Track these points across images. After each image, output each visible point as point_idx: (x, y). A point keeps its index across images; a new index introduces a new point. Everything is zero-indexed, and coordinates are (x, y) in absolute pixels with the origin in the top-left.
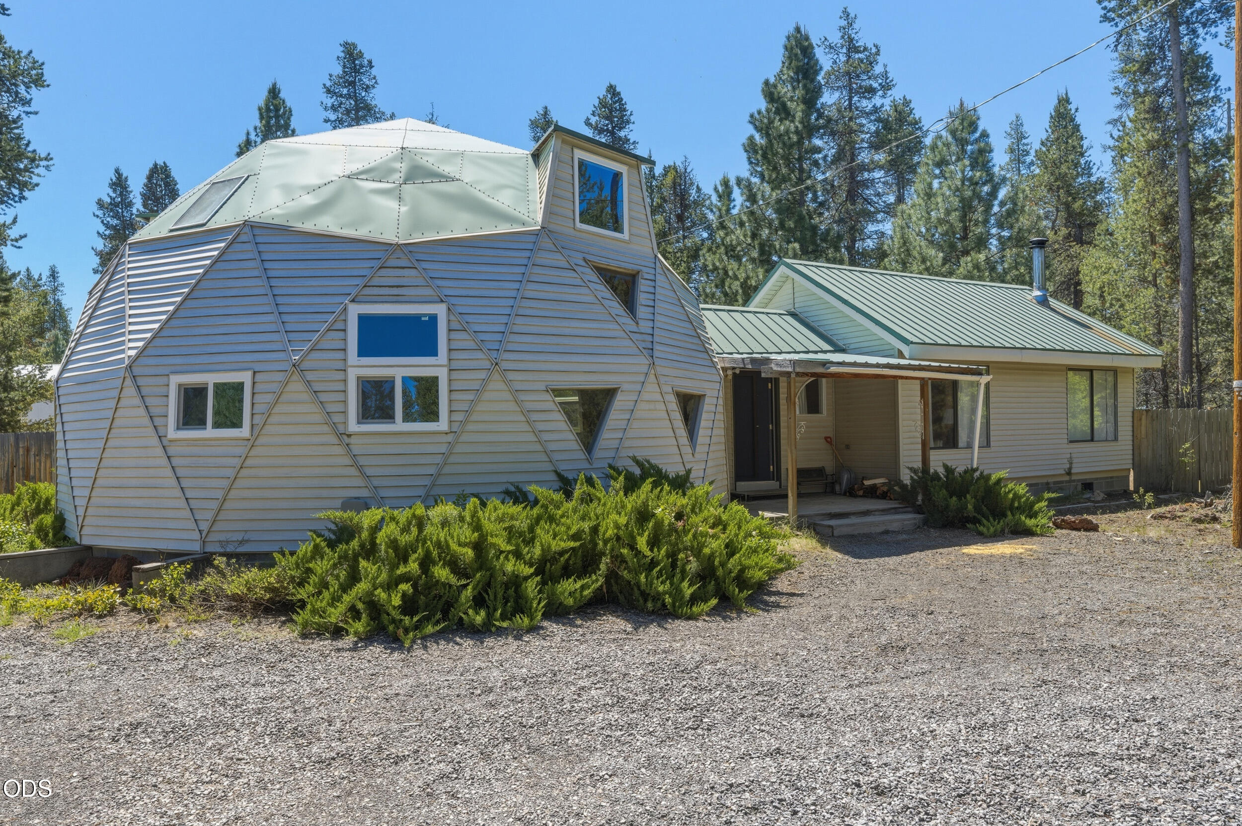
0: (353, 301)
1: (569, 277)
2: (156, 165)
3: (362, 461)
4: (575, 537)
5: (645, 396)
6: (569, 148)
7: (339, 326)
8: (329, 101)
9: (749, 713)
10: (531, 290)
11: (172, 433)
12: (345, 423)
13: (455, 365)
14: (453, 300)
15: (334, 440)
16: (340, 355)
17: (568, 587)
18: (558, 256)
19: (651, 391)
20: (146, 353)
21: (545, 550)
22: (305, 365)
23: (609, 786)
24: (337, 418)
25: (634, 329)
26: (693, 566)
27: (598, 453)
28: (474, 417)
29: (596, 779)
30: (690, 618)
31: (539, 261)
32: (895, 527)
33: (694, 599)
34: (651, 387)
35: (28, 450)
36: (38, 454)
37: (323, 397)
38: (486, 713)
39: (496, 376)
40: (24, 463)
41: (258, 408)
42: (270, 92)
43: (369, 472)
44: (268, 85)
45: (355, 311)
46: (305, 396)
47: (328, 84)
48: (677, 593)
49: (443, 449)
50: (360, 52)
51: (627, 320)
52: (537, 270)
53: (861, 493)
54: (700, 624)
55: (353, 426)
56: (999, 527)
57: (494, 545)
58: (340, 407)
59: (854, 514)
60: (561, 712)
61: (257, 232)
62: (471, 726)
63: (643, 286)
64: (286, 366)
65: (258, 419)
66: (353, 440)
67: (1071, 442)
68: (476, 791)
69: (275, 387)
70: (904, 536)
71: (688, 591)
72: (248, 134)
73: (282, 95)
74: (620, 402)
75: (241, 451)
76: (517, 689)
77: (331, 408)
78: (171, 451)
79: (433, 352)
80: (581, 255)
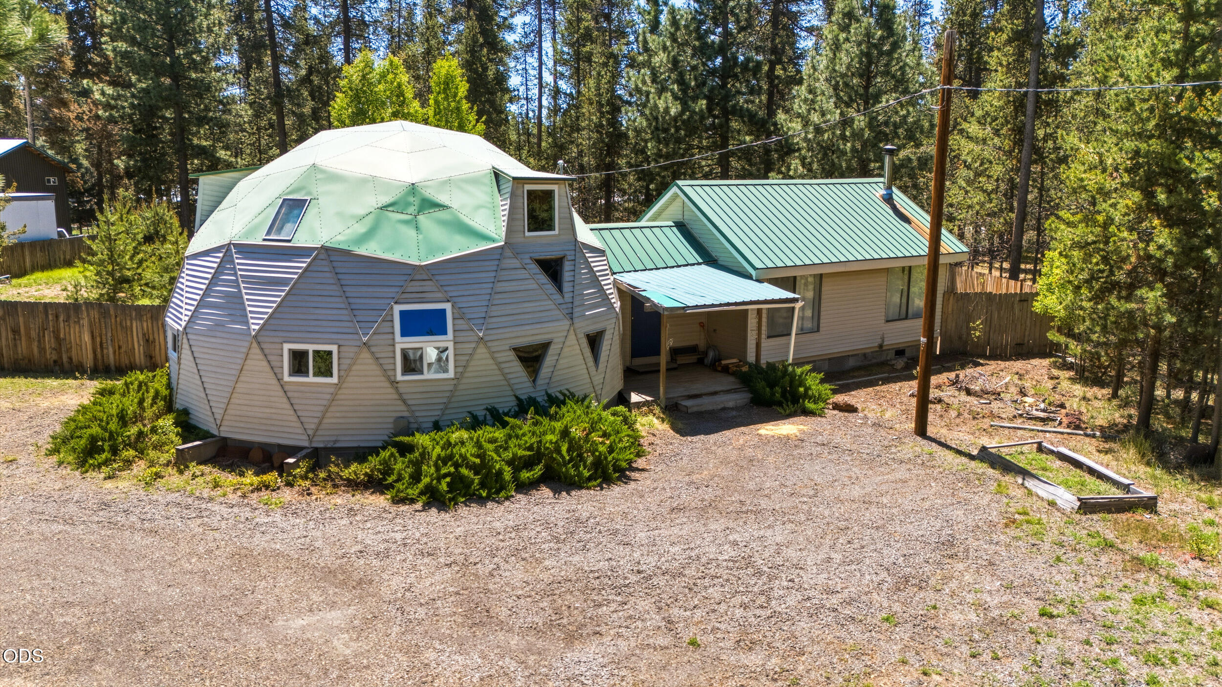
0: (396, 303)
1: (523, 274)
3: (405, 397)
4: (530, 448)
5: (567, 343)
6: (521, 185)
7: (389, 318)
9: (604, 543)
10: (500, 287)
11: (287, 378)
12: (395, 376)
13: (458, 340)
14: (456, 300)
15: (387, 384)
16: (390, 336)
17: (525, 475)
18: (515, 261)
19: (572, 339)
20: (265, 327)
21: (515, 455)
22: (371, 343)
23: (552, 571)
24: (390, 373)
25: (561, 301)
26: (590, 460)
27: (540, 381)
28: (469, 369)
29: (547, 569)
30: (588, 488)
31: (504, 266)
32: (731, 404)
33: (590, 479)
34: (572, 337)
35: (57, 317)
36: (67, 320)
37: (381, 361)
38: (502, 544)
39: (482, 344)
40: (54, 327)
41: (343, 367)
43: (410, 402)
45: (397, 309)
46: (371, 361)
48: (580, 475)
49: (451, 388)
51: (557, 296)
52: (503, 273)
53: (719, 369)
54: (592, 492)
56: (793, 410)
57: (489, 456)
58: (391, 367)
59: (706, 394)
60: (531, 544)
61: (330, 253)
62: (497, 550)
63: (567, 266)
64: (358, 343)
65: (342, 373)
66: (399, 385)
67: (888, 321)
68: (507, 574)
69: (352, 355)
70: (734, 413)
71: (586, 474)
74: (553, 350)
75: (332, 390)
76: (511, 532)
77: (386, 367)
78: (287, 388)
79: (445, 332)
80: (527, 256)
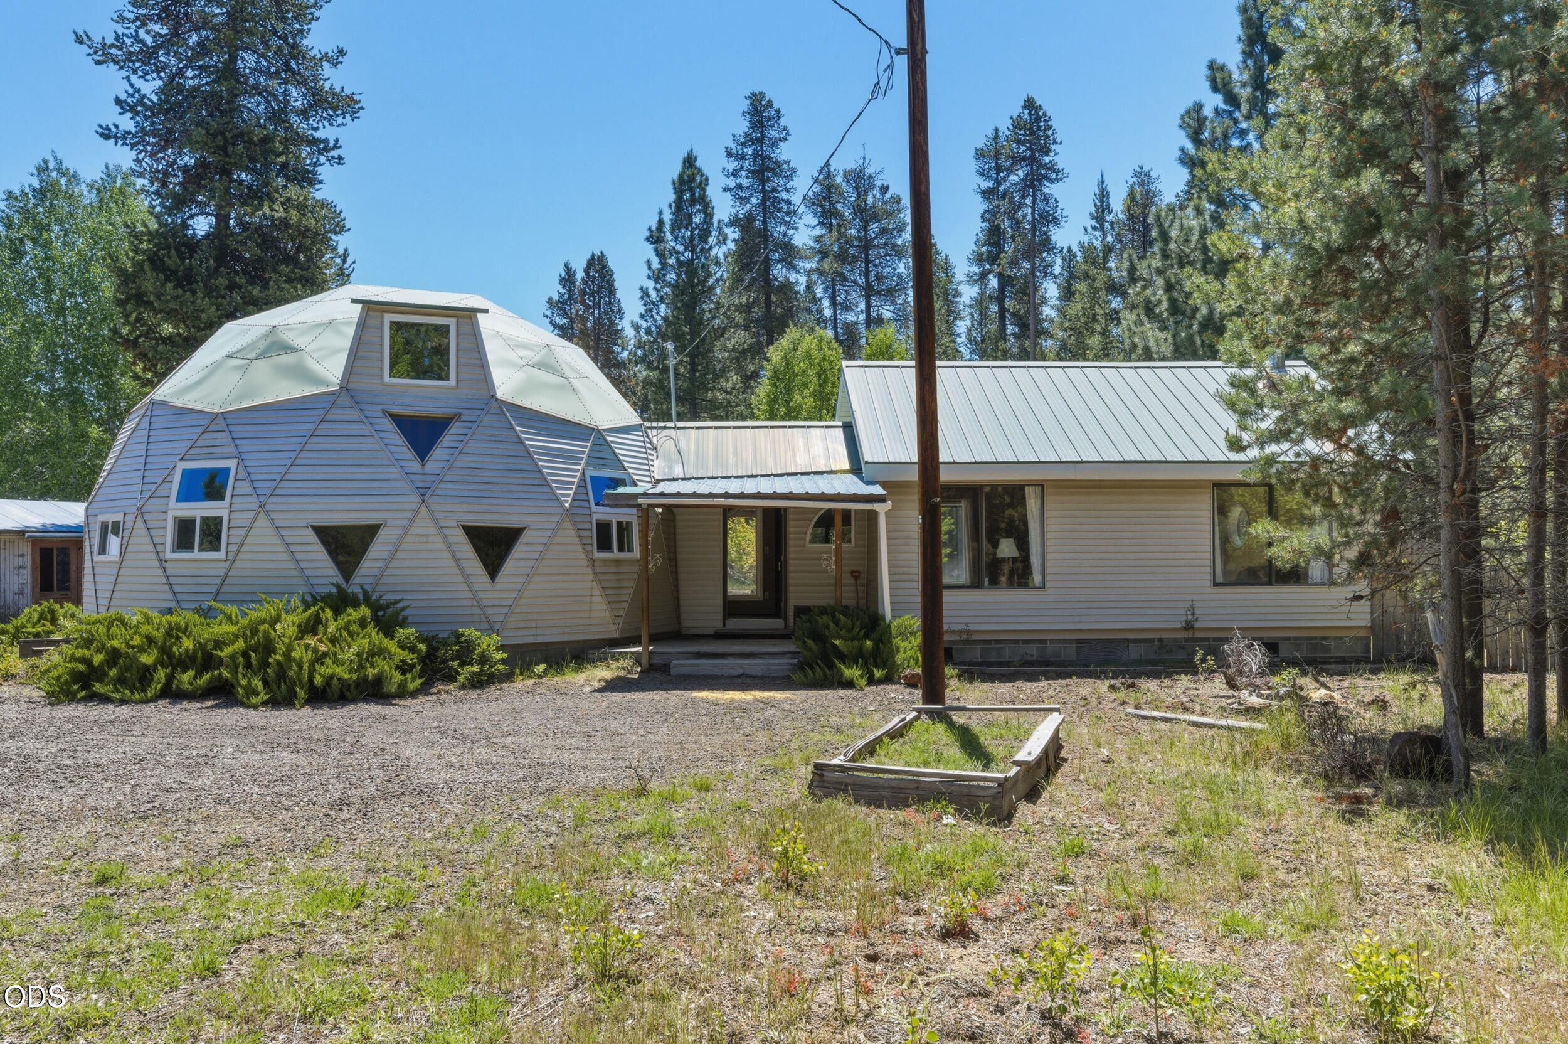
0: (181, 460)
1: (363, 429)
2: (593, 256)
3: (172, 581)
6: (377, 314)
7: (168, 479)
8: (732, 165)
10: (319, 443)
13: (234, 508)
14: (243, 456)
15: (157, 564)
16: (165, 501)
17: (186, 678)
18: (354, 412)
20: (95, 499)
22: (145, 509)
24: (160, 549)
25: (416, 470)
27: (357, 580)
31: (332, 417)
37: (152, 532)
39: (262, 515)
42: (684, 162)
43: (177, 589)
44: (683, 153)
45: (182, 467)
46: (144, 532)
47: (732, 145)
49: (222, 573)
50: (769, 101)
52: (331, 426)
55: (169, 555)
58: (161, 540)
61: (155, 407)
63: (455, 429)
65: (123, 548)
66: (167, 565)
67: (1220, 585)
72: (661, 213)
73: (698, 164)
74: (385, 537)
75: (116, 570)
77: (156, 540)
78: (95, 570)
79: (222, 498)
80: (380, 407)
